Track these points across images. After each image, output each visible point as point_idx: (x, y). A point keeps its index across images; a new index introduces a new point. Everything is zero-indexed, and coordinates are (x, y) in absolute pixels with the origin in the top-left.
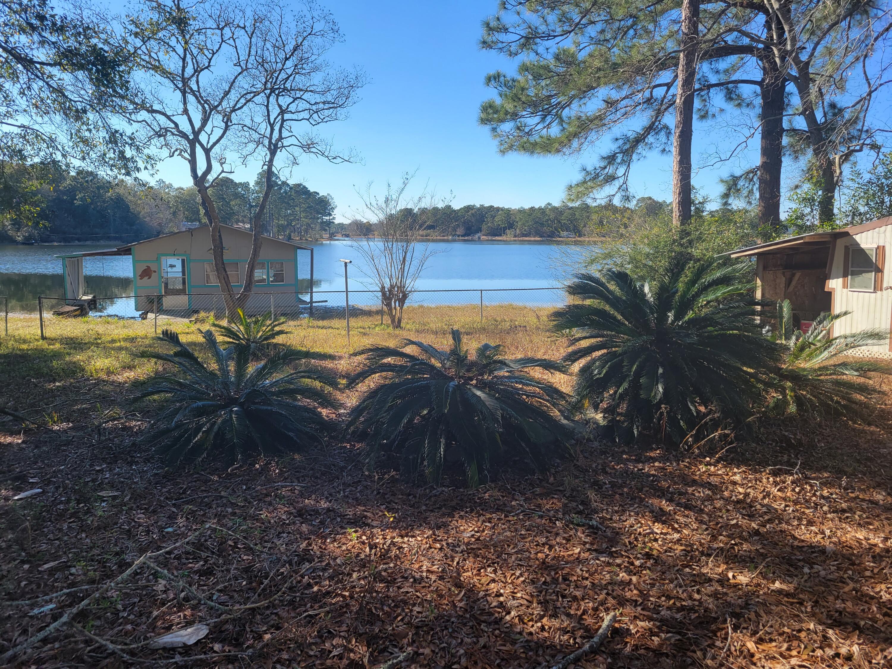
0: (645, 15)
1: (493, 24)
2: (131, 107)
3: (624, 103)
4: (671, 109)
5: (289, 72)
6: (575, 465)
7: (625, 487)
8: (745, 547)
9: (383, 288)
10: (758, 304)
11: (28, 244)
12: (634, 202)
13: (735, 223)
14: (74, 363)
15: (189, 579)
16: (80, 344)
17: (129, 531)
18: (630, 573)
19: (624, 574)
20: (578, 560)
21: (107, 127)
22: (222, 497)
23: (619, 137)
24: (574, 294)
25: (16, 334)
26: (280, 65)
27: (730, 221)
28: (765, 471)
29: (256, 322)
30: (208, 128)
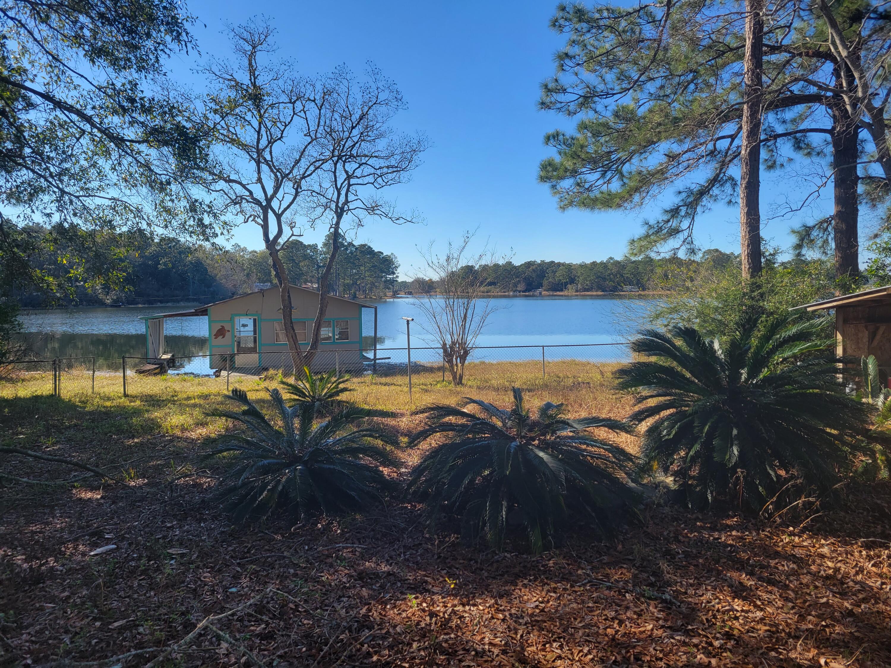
0: (706, 69)
1: (551, 85)
2: (211, 178)
3: (686, 156)
4: (736, 161)
5: (355, 139)
6: (645, 532)
7: (700, 557)
8: (838, 629)
9: (445, 344)
10: (839, 361)
11: (116, 306)
12: (701, 255)
13: (810, 275)
14: (152, 420)
15: (251, 643)
16: (158, 401)
17: (195, 590)
18: (709, 654)
19: (702, 656)
20: (651, 638)
21: (188, 197)
22: (284, 557)
23: (681, 190)
24: (639, 352)
25: (102, 391)
26: (346, 134)
27: (804, 273)
28: (856, 543)
29: (321, 379)
30: (280, 195)
